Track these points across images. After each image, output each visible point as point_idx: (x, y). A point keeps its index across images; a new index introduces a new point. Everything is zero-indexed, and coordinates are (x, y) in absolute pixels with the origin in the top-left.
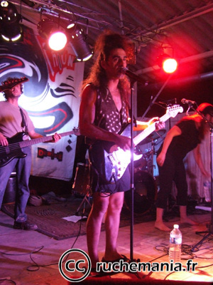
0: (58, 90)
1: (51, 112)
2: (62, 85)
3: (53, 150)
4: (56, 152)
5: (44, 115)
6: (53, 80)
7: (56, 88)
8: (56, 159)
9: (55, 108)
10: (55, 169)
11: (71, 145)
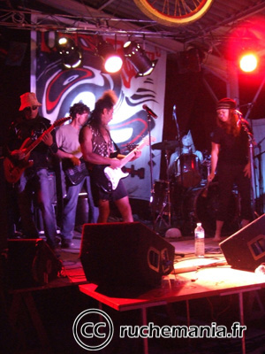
0: (134, 97)
1: (128, 124)
2: (139, 90)
3: (133, 166)
4: (136, 169)
5: (120, 128)
6: (128, 86)
7: (132, 95)
8: (136, 177)
9: (132, 118)
10: (137, 188)
11: (154, 159)
